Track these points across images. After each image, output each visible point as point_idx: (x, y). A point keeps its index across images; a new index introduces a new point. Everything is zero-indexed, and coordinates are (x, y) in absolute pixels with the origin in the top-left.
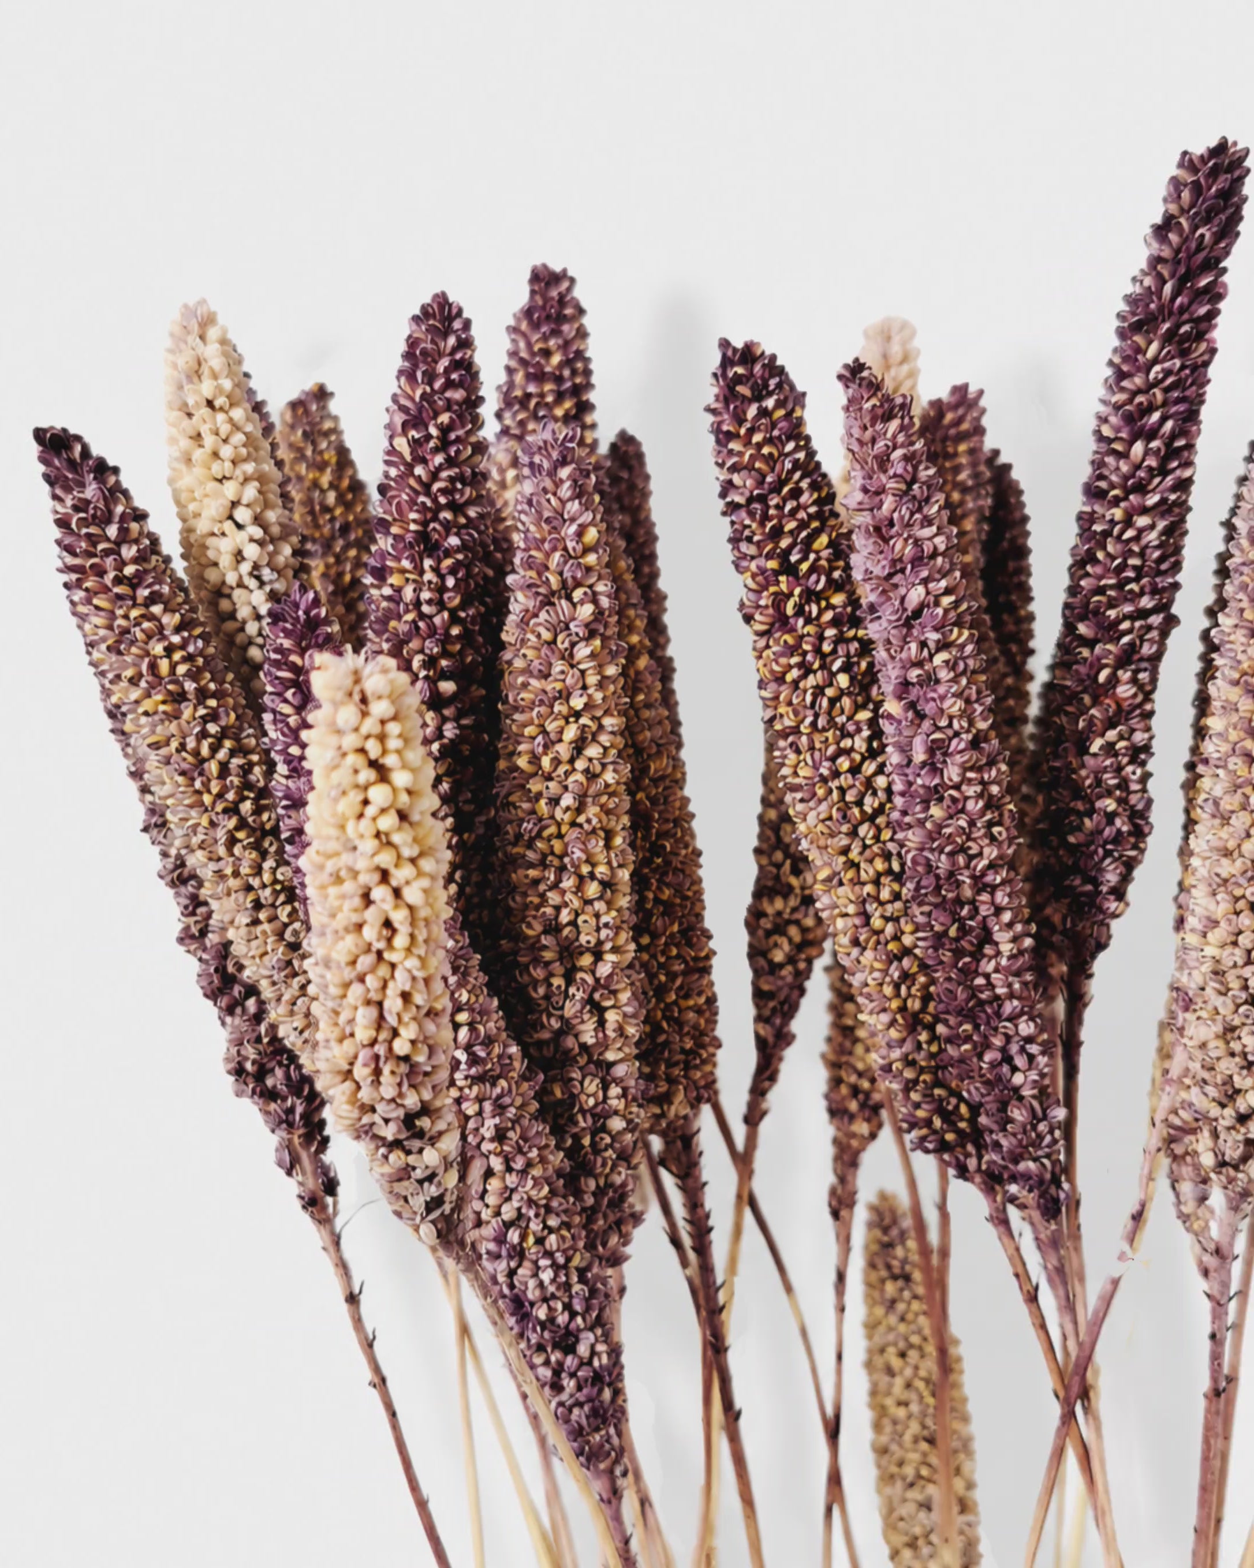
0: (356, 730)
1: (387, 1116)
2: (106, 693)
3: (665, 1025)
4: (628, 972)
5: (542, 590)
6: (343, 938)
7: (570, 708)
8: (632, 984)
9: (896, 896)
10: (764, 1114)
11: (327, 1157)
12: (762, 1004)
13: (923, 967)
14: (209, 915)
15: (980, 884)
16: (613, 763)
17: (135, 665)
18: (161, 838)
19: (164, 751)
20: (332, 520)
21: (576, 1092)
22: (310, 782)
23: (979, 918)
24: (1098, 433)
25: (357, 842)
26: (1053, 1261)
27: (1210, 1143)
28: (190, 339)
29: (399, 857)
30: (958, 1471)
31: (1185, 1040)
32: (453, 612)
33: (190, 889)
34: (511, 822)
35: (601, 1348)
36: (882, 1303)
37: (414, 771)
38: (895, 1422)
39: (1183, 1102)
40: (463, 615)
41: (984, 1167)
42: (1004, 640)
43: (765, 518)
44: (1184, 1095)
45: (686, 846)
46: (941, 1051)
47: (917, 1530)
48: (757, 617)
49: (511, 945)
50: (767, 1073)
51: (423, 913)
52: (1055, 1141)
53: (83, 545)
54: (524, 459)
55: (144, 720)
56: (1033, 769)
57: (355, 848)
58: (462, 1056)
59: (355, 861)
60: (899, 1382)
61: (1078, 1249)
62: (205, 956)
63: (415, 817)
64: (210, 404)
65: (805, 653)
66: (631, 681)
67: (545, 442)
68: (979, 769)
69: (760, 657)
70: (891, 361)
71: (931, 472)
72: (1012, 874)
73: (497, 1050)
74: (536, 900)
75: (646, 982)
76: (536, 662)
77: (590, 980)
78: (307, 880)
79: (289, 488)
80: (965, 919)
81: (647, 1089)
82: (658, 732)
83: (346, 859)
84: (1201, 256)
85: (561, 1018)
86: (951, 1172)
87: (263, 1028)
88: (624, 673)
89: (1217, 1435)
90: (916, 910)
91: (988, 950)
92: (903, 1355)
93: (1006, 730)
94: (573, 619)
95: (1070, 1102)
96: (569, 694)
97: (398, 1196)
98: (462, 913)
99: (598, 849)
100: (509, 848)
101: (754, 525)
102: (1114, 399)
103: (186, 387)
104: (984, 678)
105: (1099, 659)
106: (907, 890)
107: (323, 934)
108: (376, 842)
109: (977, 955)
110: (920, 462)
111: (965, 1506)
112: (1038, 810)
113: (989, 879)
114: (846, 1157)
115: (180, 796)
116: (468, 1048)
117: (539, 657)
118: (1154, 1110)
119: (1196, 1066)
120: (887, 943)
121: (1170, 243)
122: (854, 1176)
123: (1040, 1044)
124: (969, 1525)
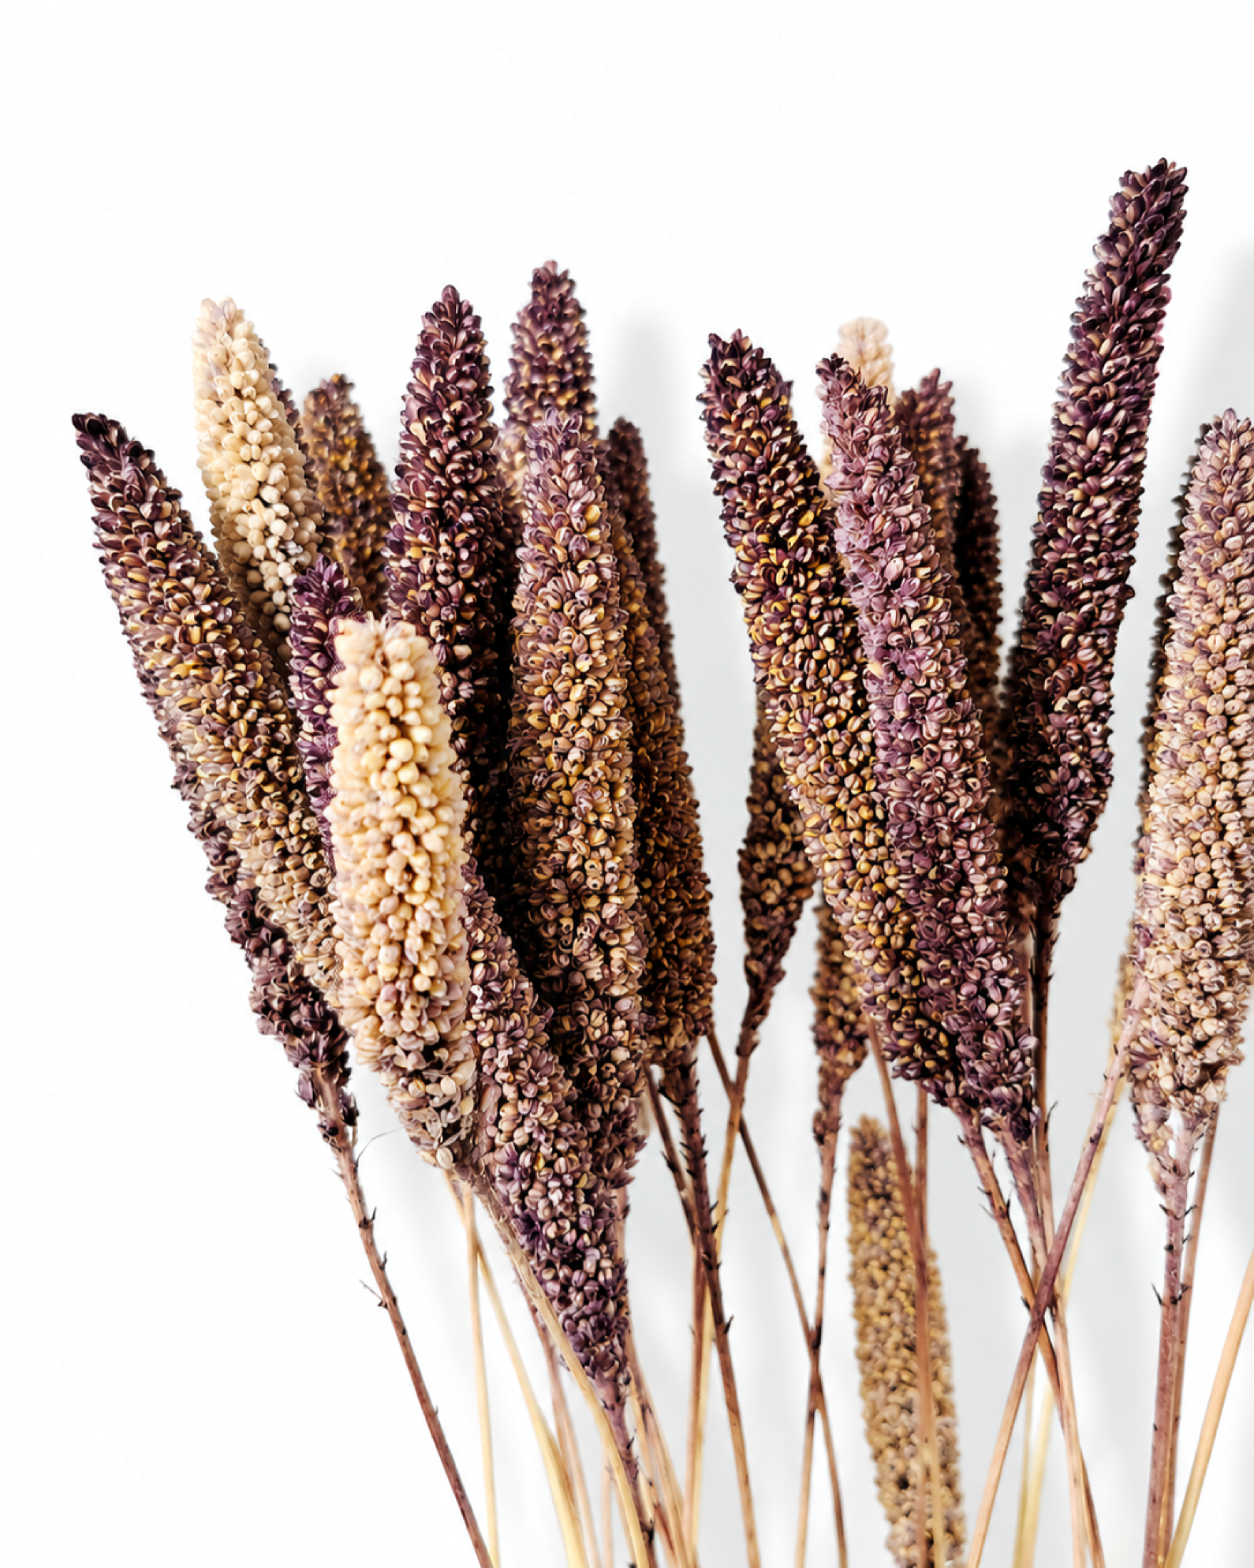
0: (379, 689)
1: (407, 1048)
2: (140, 659)
3: (665, 962)
4: (632, 913)
5: (549, 562)
6: (366, 883)
7: (576, 670)
8: (635, 924)
9: (881, 842)
10: (755, 1045)
11: (349, 1089)
12: (755, 942)
13: (906, 907)
14: (238, 864)
15: (957, 831)
16: (616, 720)
17: (168, 633)
18: (192, 793)
19: (195, 712)
20: (354, 498)
21: (583, 1024)
22: (335, 738)
23: (956, 861)
24: (1057, 421)
25: (379, 793)
26: (1024, 1180)
27: (1169, 1068)
28: (218, 334)
29: (419, 806)
30: (936, 1376)
31: (1146, 973)
32: (467, 583)
33: (220, 840)
34: (522, 775)
35: (605, 1264)
36: (865, 1221)
37: (432, 727)
38: (878, 1331)
39: (1145, 1029)
40: (476, 584)
41: (961, 1092)
42: (975, 608)
43: (756, 496)
44: (1145, 1023)
45: (684, 797)
46: (922, 984)
47: (899, 1431)
48: (750, 586)
49: (524, 888)
50: (759, 1008)
51: (442, 859)
52: (1026, 1068)
53: (119, 522)
54: (531, 444)
55: (176, 684)
56: (1004, 726)
57: (378, 799)
58: (478, 991)
59: (378, 811)
60: (881, 1293)
61: (1046, 1168)
62: (234, 902)
63: (434, 770)
64: (238, 393)
65: (793, 620)
66: (633, 647)
67: (550, 428)
68: (955, 726)
69: (751, 623)
70: (866, 357)
71: (906, 456)
72: (986, 821)
73: (510, 986)
74: (547, 847)
75: (648, 922)
76: (545, 628)
77: (596, 920)
78: (333, 829)
79: (313, 469)
80: (943, 862)
81: (649, 1022)
82: (657, 692)
83: (370, 809)
84: (1147, 263)
85: (570, 955)
86: (931, 1097)
87: (289, 968)
88: (626, 639)
89: (1174, 1340)
90: (898, 855)
91: (965, 891)
92: (885, 1268)
93: (978, 690)
94: (579, 589)
95: (1040, 1032)
96: (575, 658)
97: (416, 1123)
98: (478, 858)
99: (604, 800)
100: (521, 799)
101: (746, 503)
102: (1071, 391)
103: (216, 378)
104: (957, 642)
105: (1061, 626)
106: (890, 836)
107: (348, 879)
108: (398, 793)
109: (955, 896)
110: (896, 447)
111: (942, 1408)
112: (1009, 763)
113: (965, 825)
114: (831, 1086)
115: (210, 753)
116: (484, 984)
117: (547, 624)
118: (1116, 1039)
119: (1156, 997)
120: (872, 885)
121: (1117, 253)
122: (839, 1103)
123: (1012, 978)
124: (947, 1426)
